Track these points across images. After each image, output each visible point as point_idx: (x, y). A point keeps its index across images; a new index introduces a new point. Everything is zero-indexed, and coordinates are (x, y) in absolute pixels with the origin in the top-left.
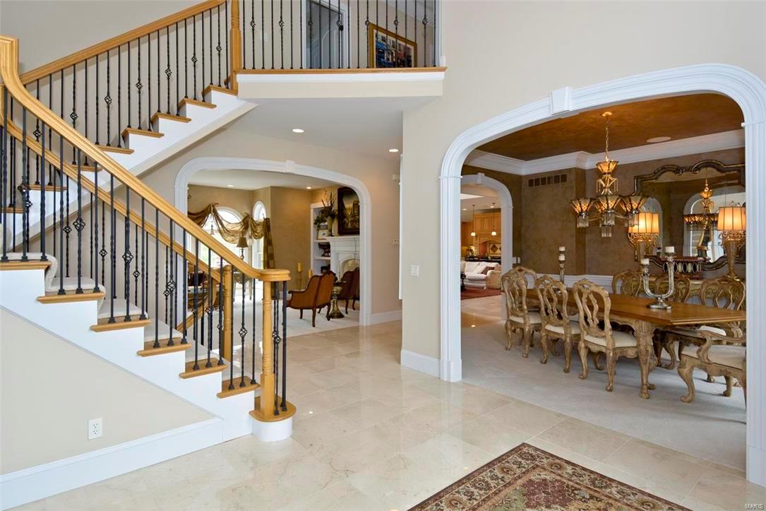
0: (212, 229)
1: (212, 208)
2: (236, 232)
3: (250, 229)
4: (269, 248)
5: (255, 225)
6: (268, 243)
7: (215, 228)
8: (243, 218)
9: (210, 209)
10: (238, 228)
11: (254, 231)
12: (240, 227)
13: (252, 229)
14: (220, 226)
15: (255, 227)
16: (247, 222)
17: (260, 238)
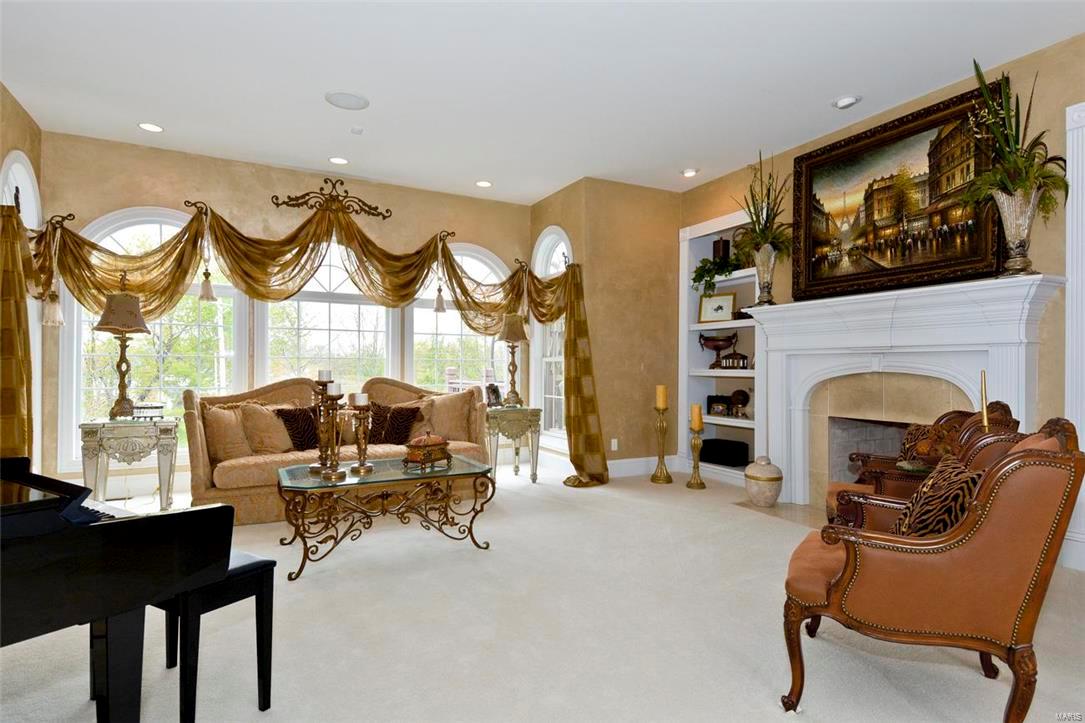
0: (440, 296)
1: (440, 246)
2: (495, 307)
3: (525, 299)
4: (581, 343)
5: (540, 287)
6: (578, 331)
7: (447, 295)
8: (510, 273)
9: (436, 247)
10: (498, 297)
11: (535, 305)
12: (502, 295)
13: (532, 301)
14: (458, 291)
15: (538, 292)
16: (521, 284)
17: (553, 317)
